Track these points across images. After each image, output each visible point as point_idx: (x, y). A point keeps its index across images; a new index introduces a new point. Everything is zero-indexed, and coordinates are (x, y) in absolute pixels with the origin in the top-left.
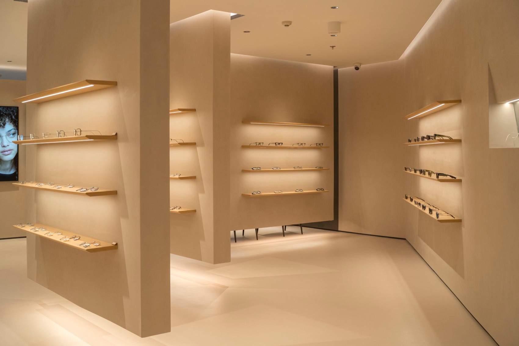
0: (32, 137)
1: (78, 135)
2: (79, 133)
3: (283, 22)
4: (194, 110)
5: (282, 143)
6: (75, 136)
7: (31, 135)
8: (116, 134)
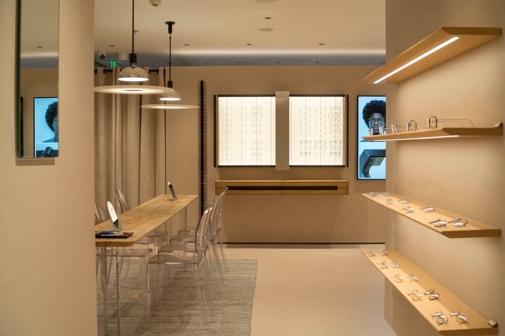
0: (394, 129)
1: (433, 128)
2: (433, 125)
6: (428, 130)
7: (392, 126)
8: (501, 125)
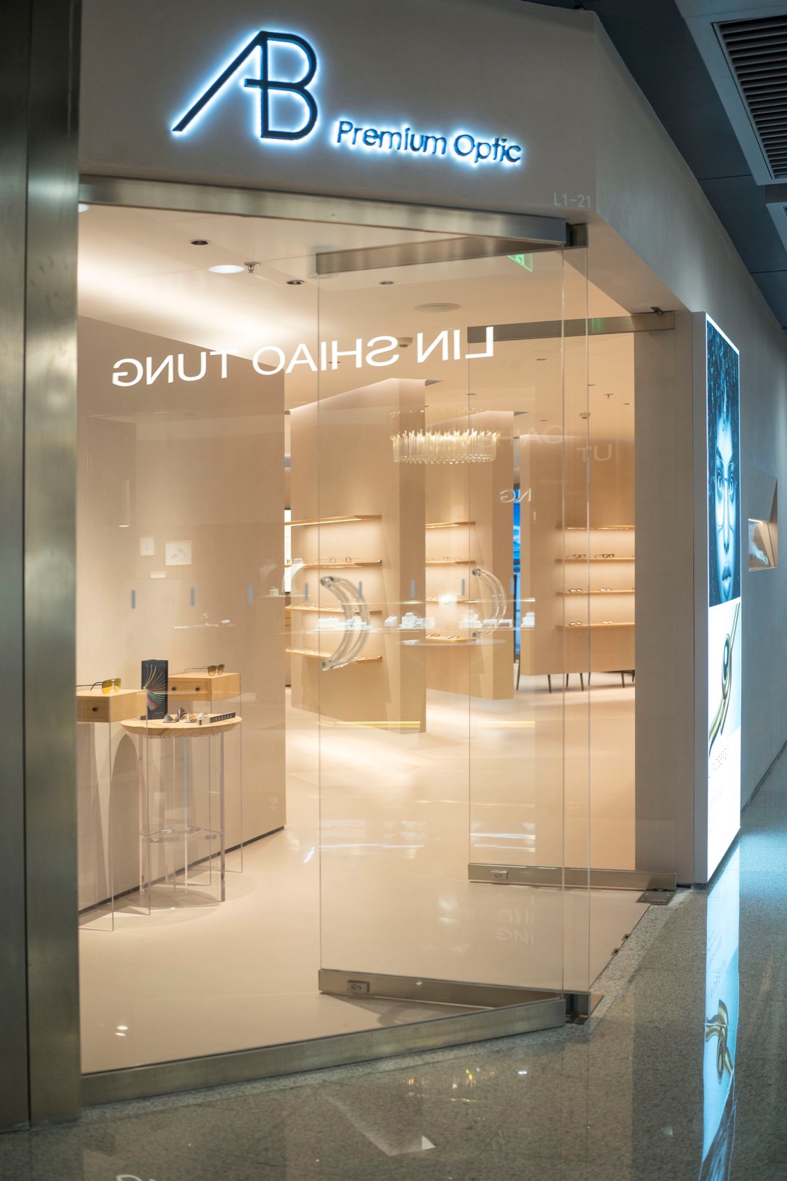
3: (581, 414)
4: (473, 523)
5: (613, 555)
6: (345, 563)
8: (381, 561)
